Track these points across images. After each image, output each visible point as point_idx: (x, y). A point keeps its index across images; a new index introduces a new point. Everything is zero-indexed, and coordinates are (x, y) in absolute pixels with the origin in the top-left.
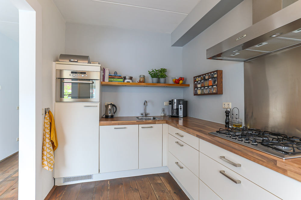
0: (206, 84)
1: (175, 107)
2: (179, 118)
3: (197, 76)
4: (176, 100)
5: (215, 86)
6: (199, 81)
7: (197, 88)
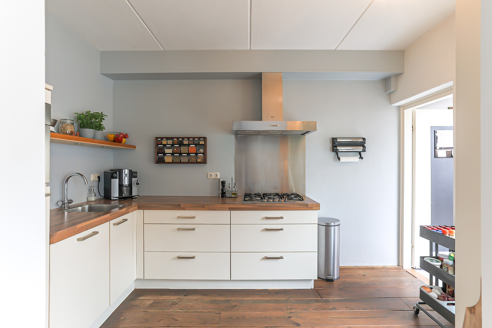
0: (184, 149)
1: (126, 182)
2: (133, 200)
3: (165, 138)
4: (126, 171)
5: (202, 155)
6: (167, 144)
7: (165, 154)
